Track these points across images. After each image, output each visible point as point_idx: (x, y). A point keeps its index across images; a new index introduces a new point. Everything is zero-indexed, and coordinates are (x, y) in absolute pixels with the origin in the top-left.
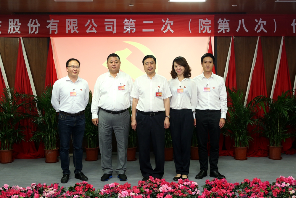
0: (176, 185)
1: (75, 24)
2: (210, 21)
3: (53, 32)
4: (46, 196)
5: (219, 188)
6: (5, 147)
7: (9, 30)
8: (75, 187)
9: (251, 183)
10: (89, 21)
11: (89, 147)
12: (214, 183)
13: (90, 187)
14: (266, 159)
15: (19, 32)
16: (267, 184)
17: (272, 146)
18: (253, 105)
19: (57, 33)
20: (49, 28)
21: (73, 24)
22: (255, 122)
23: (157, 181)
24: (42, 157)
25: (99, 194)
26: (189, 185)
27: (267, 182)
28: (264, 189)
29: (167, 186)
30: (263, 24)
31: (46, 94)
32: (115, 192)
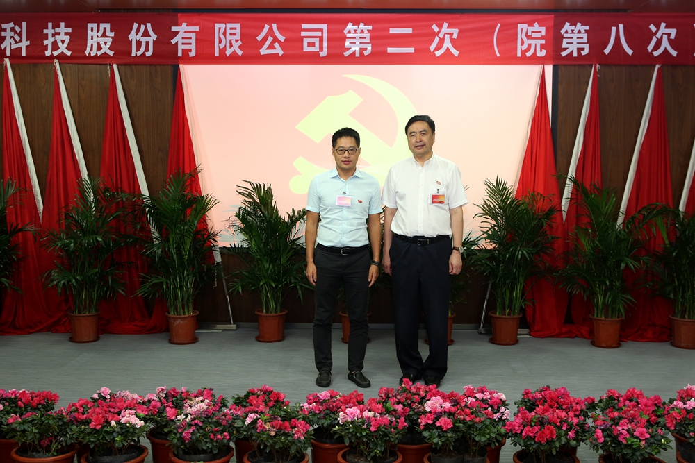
0: (460, 398)
1: (235, 34)
2: (543, 29)
3: (186, 52)
4: (190, 414)
5: (551, 406)
6: (82, 308)
7: (88, 49)
8: (247, 396)
9: (621, 399)
10: (267, 27)
11: (264, 311)
12: (541, 397)
13: (278, 398)
14: (666, 347)
15: (111, 53)
16: (656, 402)
17: (679, 319)
18: (637, 225)
19: (194, 55)
20: (177, 43)
21: (231, 34)
22: (640, 263)
23: (420, 389)
24: (161, 332)
25: (298, 412)
26: (486, 399)
27: (658, 398)
28: (648, 412)
29: (442, 401)
31: (170, 192)
32: (331, 409)
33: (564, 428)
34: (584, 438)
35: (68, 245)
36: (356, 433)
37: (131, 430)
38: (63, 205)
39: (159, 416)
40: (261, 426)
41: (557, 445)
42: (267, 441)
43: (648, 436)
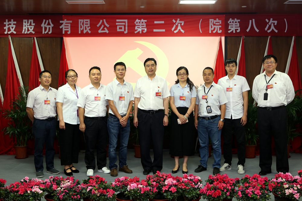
0: (180, 179)
1: (88, 24)
2: (220, 21)
3: (66, 32)
4: (63, 187)
5: (220, 182)
6: (20, 143)
7: (24, 31)
8: (88, 180)
9: (251, 178)
10: (101, 21)
12: (216, 178)
13: (102, 180)
15: (33, 32)
16: (265, 180)
19: (70, 33)
20: (62, 28)
21: (86, 24)
23: (164, 175)
25: (110, 186)
26: (192, 179)
27: (266, 178)
28: (261, 184)
29: (172, 180)
30: (274, 23)
32: (125, 184)
33: (225, 191)
34: (234, 195)
35: (14, 116)
36: (135, 194)
37: (37, 195)
38: (12, 99)
39: (50, 189)
40: (93, 192)
41: (222, 198)
42: (96, 198)
43: (260, 194)
